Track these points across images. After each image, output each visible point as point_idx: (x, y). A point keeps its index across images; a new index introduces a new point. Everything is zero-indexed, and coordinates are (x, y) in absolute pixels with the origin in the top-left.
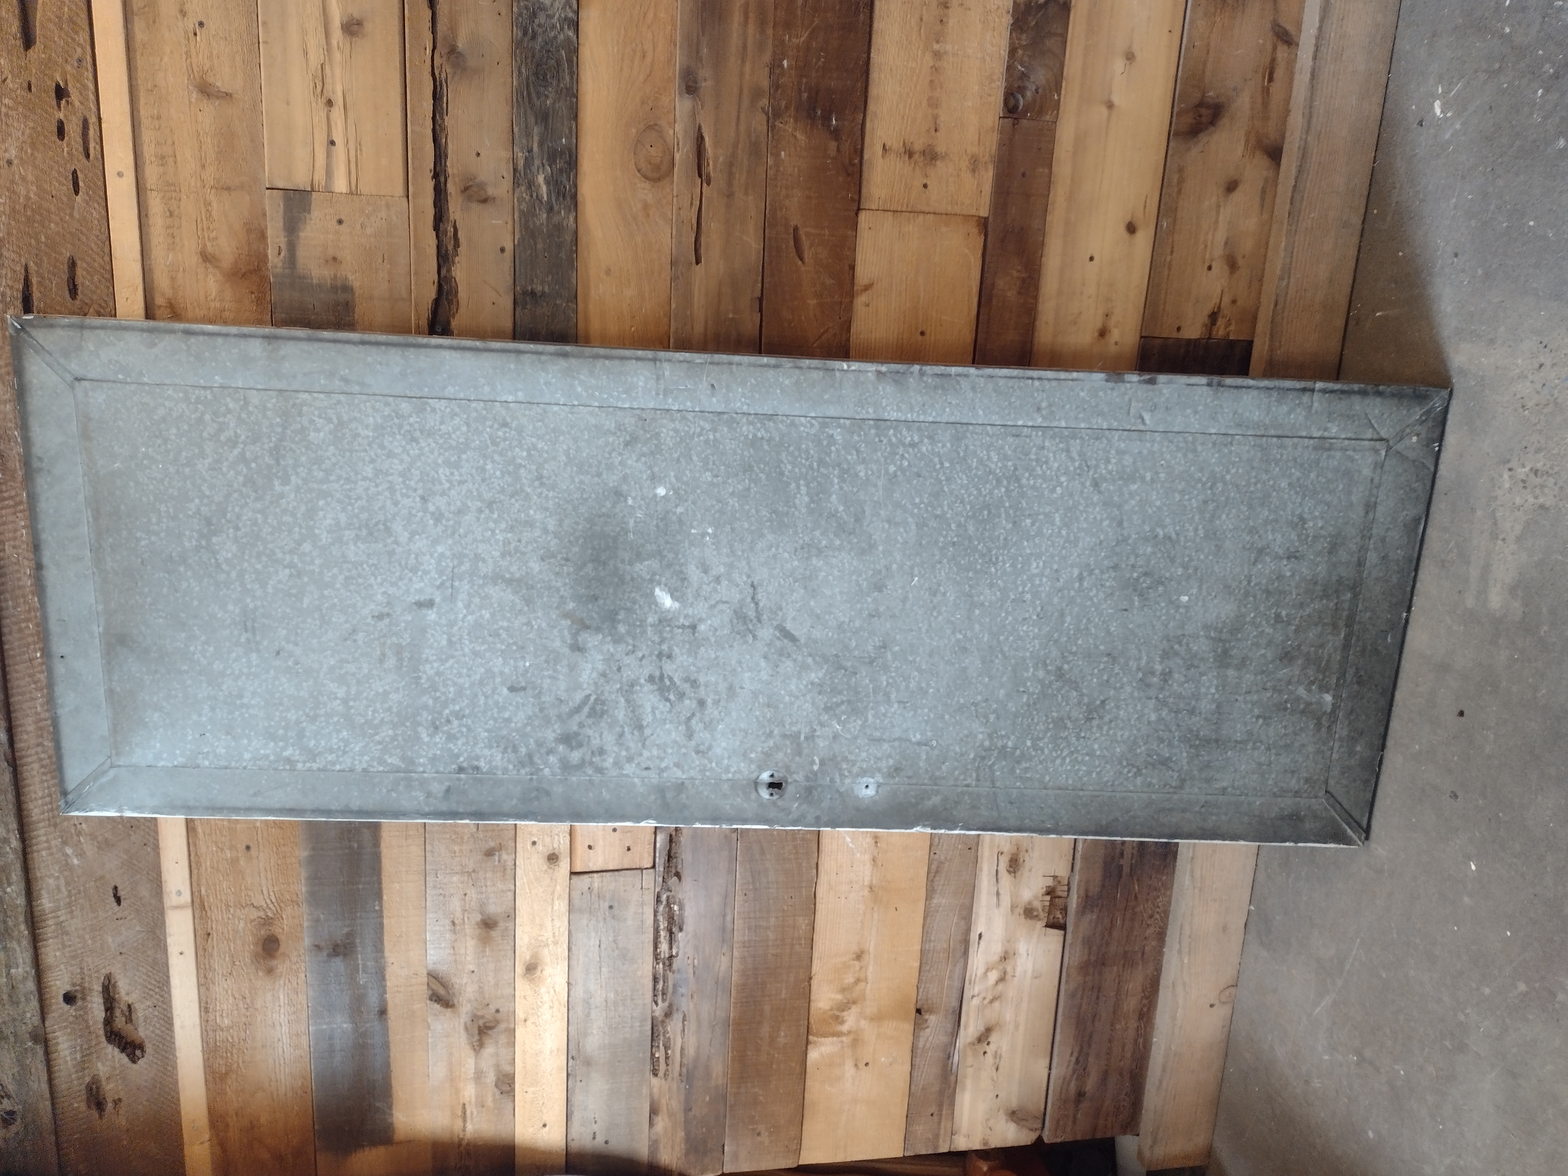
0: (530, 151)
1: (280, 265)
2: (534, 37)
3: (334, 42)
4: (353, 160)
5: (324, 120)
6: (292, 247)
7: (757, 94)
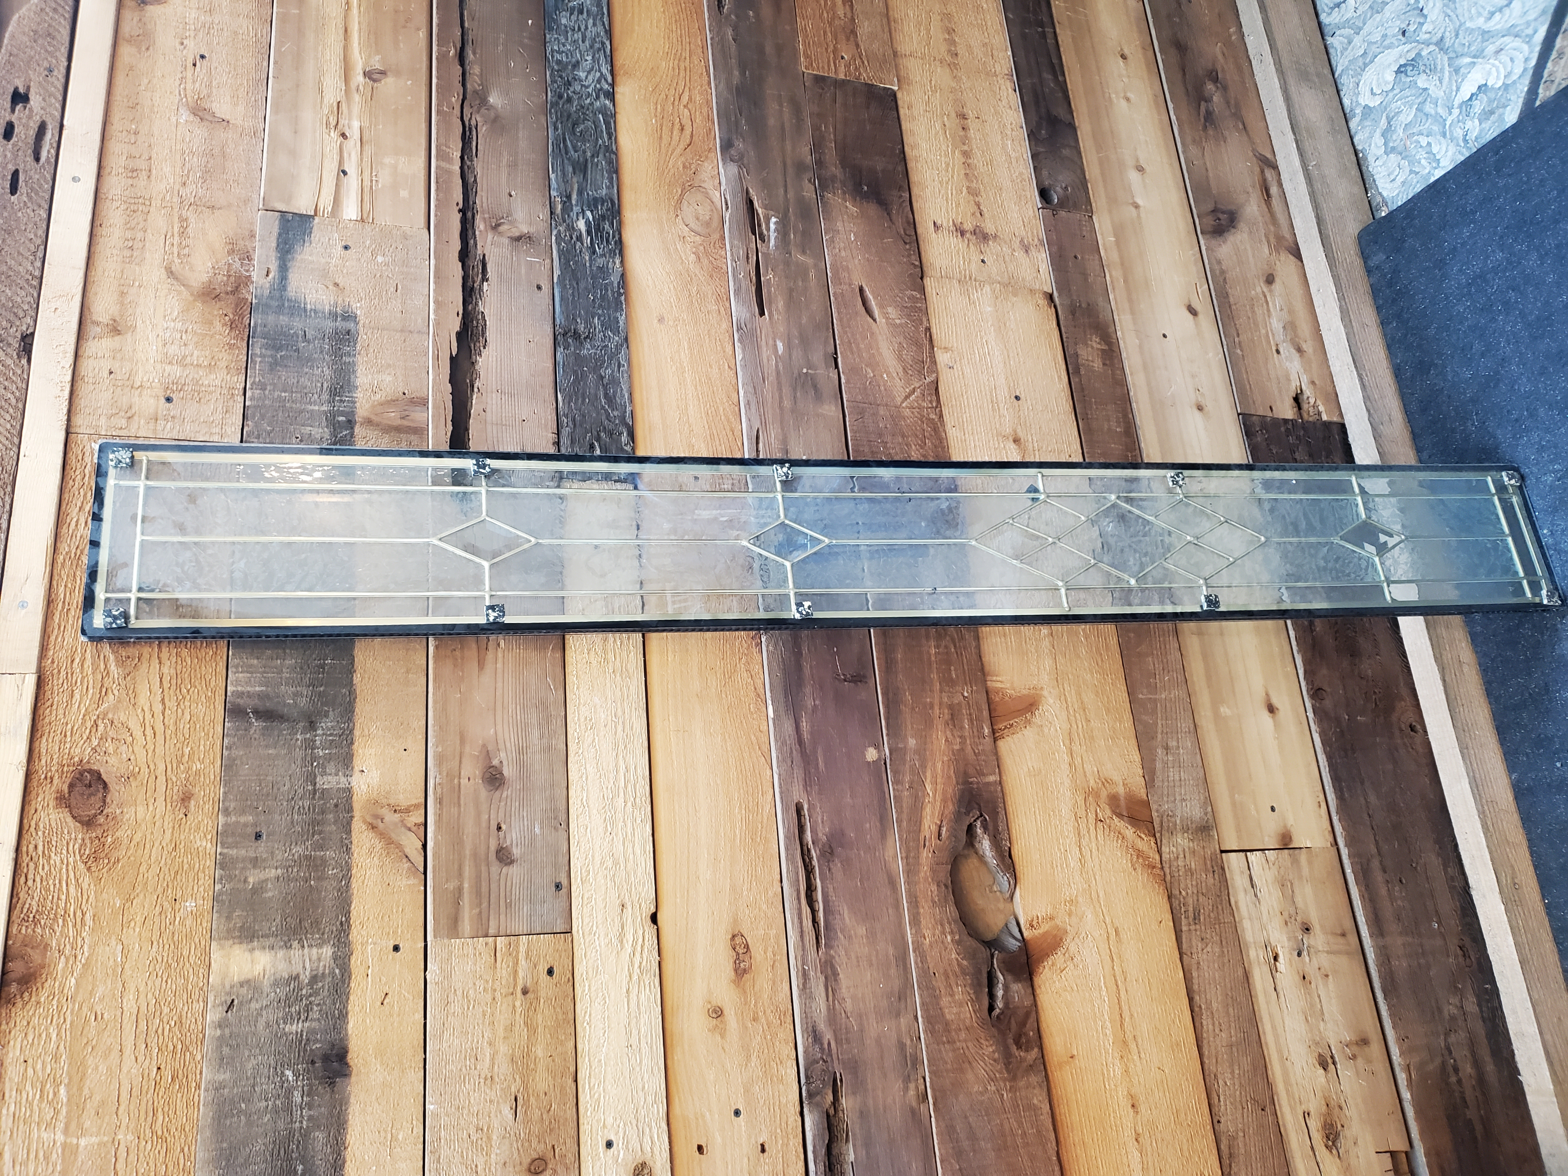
0: (569, 197)
1: (268, 285)
2: (569, 100)
3: (353, 86)
4: (367, 190)
5: (336, 150)
6: (283, 269)
7: (800, 168)
